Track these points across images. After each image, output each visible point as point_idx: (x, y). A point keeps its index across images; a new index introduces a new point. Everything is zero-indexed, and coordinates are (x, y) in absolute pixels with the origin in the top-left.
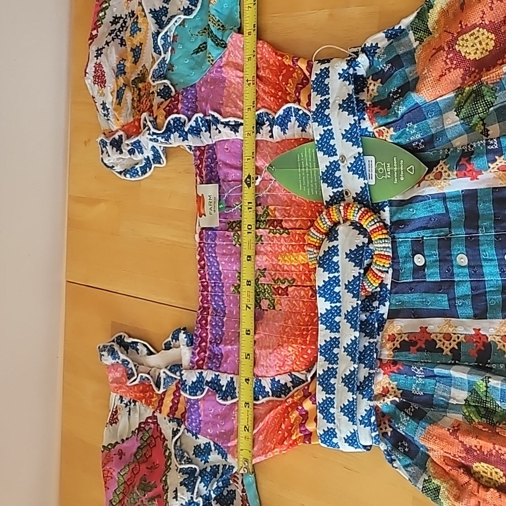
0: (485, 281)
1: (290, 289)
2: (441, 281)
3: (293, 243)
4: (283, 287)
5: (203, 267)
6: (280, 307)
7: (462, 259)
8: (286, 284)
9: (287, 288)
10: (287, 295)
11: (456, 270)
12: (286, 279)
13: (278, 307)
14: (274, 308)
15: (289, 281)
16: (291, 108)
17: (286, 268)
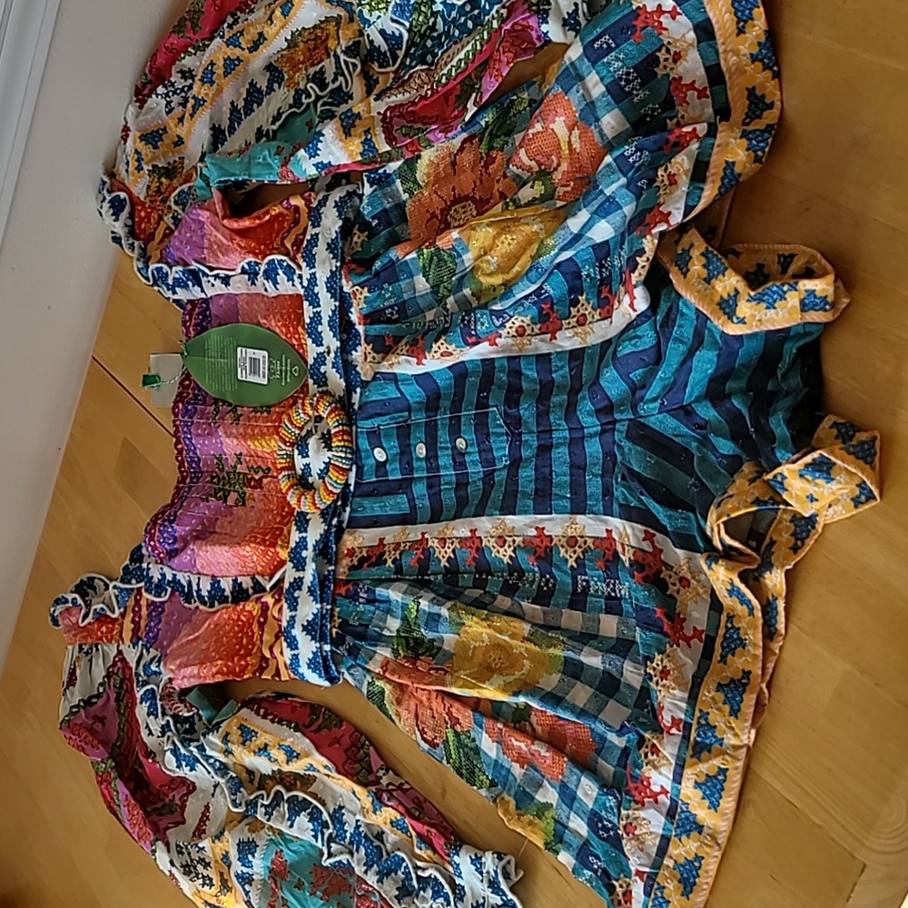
0: (440, 476)
1: (265, 481)
2: (403, 479)
3: (269, 424)
4: (257, 477)
5: (180, 452)
6: (252, 503)
7: (421, 450)
8: (261, 474)
9: (261, 479)
10: (262, 488)
11: (416, 464)
12: (259, 467)
13: (249, 503)
14: (244, 504)
15: (263, 471)
16: (273, 260)
17: (260, 454)
